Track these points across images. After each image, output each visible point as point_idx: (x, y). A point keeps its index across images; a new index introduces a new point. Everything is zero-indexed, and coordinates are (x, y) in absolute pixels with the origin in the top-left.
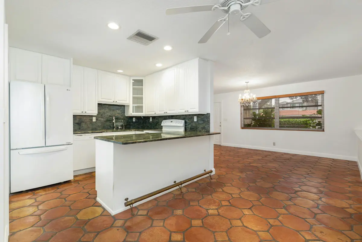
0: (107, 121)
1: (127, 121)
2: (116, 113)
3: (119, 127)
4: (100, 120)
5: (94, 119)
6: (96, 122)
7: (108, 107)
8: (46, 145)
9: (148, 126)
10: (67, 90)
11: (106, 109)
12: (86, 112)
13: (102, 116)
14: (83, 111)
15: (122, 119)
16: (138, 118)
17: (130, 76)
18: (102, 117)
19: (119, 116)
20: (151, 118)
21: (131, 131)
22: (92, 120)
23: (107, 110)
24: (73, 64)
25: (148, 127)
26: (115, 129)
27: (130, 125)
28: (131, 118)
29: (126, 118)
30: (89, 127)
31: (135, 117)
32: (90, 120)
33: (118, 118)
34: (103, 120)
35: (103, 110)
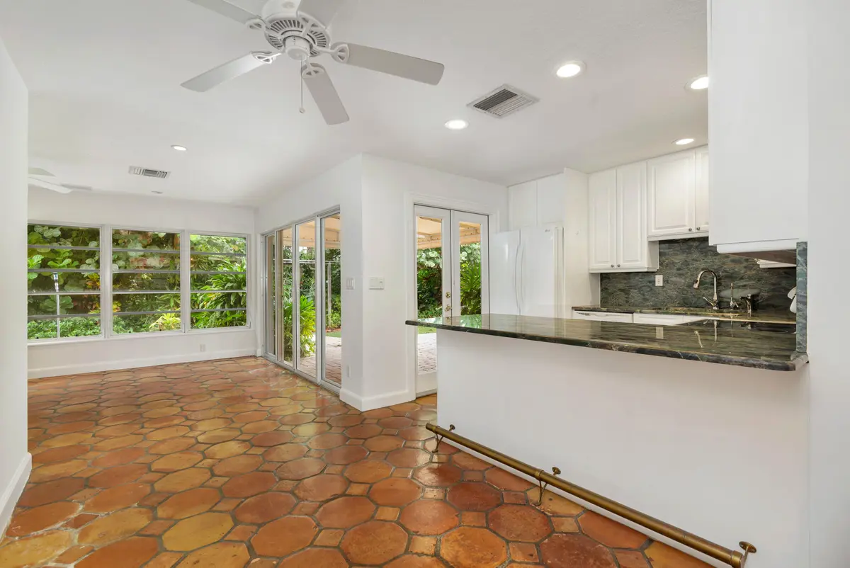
2: (725, 260)
3: (732, 304)
5: (659, 281)
11: (691, 253)
13: (681, 272)
14: (614, 265)
15: (750, 279)
18: (680, 275)
19: (738, 269)
22: (654, 282)
26: (715, 308)
32: (650, 282)
33: (736, 278)
34: (683, 281)
35: (685, 255)
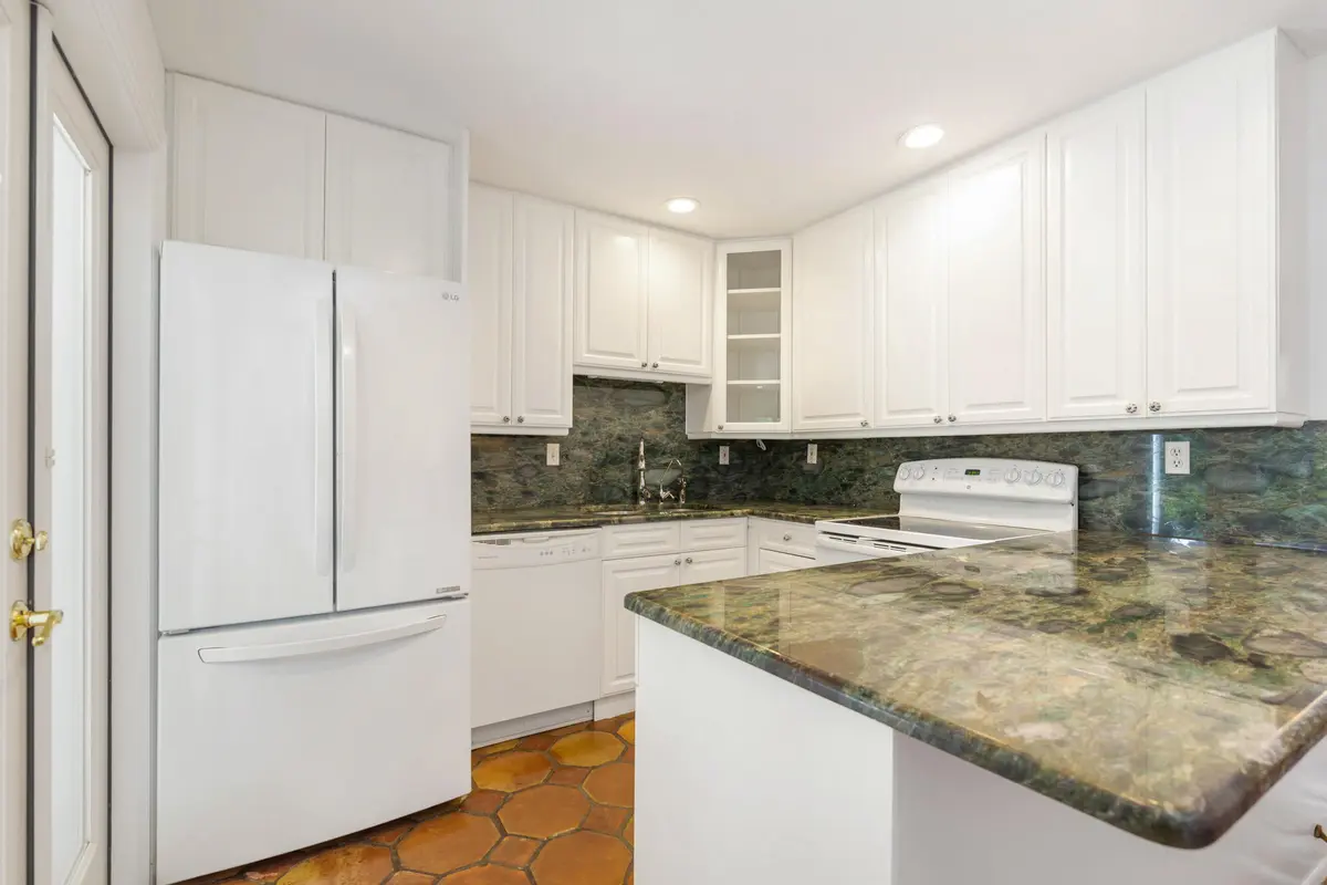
0: (610, 460)
1: (694, 462)
2: (646, 421)
3: (663, 494)
4: (579, 460)
5: (553, 456)
6: (559, 467)
7: (611, 396)
8: (338, 609)
9: (794, 486)
10: (445, 297)
11: (602, 406)
12: (520, 420)
13: (587, 439)
14: (509, 415)
15: (672, 454)
16: (743, 448)
17: (718, 240)
18: (587, 445)
19: (660, 437)
20: (813, 450)
21: (732, 515)
22: (544, 457)
23: (608, 411)
24: (471, 180)
25: (793, 491)
26: (642, 503)
27: (707, 483)
28: (712, 446)
29: (689, 448)
30: (527, 494)
31: (732, 443)
32: (536, 457)
33: (658, 451)
34: (591, 456)
35: (593, 408)
